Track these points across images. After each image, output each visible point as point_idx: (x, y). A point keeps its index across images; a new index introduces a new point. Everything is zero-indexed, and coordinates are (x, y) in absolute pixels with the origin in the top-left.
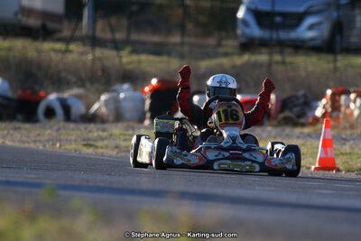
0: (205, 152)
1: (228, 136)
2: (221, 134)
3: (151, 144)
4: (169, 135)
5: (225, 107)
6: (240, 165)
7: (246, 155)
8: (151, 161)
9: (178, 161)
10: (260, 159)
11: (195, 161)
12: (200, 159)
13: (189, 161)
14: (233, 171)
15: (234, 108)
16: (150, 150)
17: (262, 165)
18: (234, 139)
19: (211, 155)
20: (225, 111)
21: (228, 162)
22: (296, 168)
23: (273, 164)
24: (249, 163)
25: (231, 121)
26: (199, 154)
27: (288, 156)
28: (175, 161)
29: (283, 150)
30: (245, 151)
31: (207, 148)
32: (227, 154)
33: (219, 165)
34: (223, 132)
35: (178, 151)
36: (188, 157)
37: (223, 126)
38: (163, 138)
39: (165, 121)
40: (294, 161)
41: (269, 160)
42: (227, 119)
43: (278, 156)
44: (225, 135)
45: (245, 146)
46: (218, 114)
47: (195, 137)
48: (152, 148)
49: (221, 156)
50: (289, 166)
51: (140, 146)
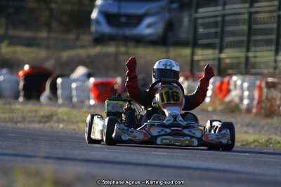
0: (149, 129)
1: (170, 115)
2: (164, 113)
3: (102, 123)
4: (119, 115)
5: (167, 90)
6: (180, 140)
7: (186, 131)
8: (102, 137)
9: (125, 137)
10: (198, 134)
11: (140, 137)
12: (145, 135)
13: (135, 137)
14: (174, 145)
15: (174, 90)
16: (101, 128)
17: (199, 139)
18: (175, 117)
19: (155, 132)
20: (167, 93)
21: (170, 137)
22: (230, 142)
23: (210, 139)
24: (189, 138)
25: (172, 102)
26: (144, 131)
27: (223, 132)
28: (123, 137)
29: (219, 126)
30: (185, 127)
31: (152, 125)
32: (168, 131)
33: (162, 140)
34: (165, 111)
35: (126, 128)
36: (134, 134)
37: (165, 106)
38: (114, 117)
39: (115, 102)
40: (228, 136)
41: (207, 136)
42: (168, 100)
43: (215, 131)
44: (167, 114)
45: (184, 123)
46: (161, 95)
47: (142, 116)
48: (104, 126)
49: (163, 133)
50: (224, 141)
51: (93, 125)
